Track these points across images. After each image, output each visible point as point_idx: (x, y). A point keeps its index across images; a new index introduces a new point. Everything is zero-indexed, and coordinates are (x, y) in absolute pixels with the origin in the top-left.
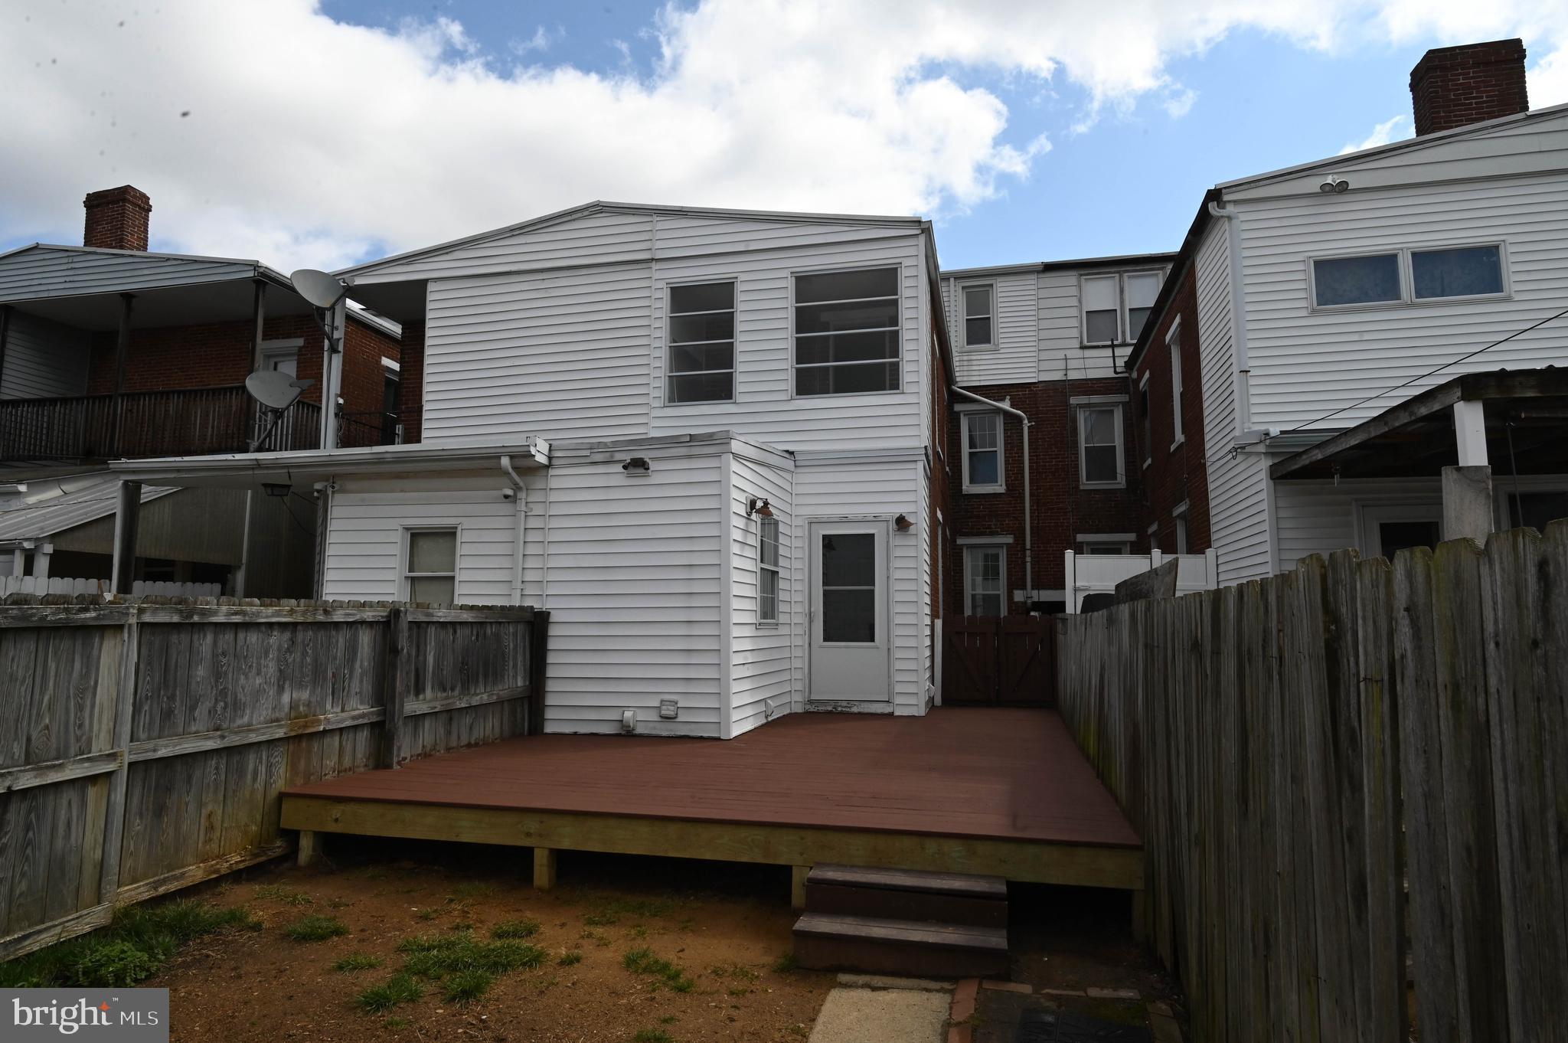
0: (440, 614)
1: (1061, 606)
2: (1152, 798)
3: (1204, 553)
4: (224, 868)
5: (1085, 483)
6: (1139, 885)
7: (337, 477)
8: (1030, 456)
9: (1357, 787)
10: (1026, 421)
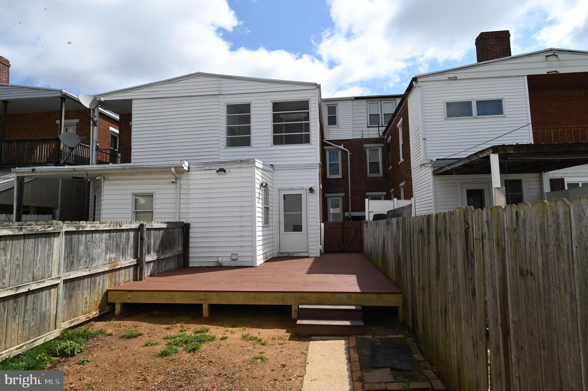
0: (155, 225)
1: (363, 218)
2: (405, 278)
3: (411, 199)
4: (91, 316)
5: (369, 175)
6: (400, 305)
7: (105, 175)
8: (350, 165)
9: (473, 266)
10: (349, 153)
